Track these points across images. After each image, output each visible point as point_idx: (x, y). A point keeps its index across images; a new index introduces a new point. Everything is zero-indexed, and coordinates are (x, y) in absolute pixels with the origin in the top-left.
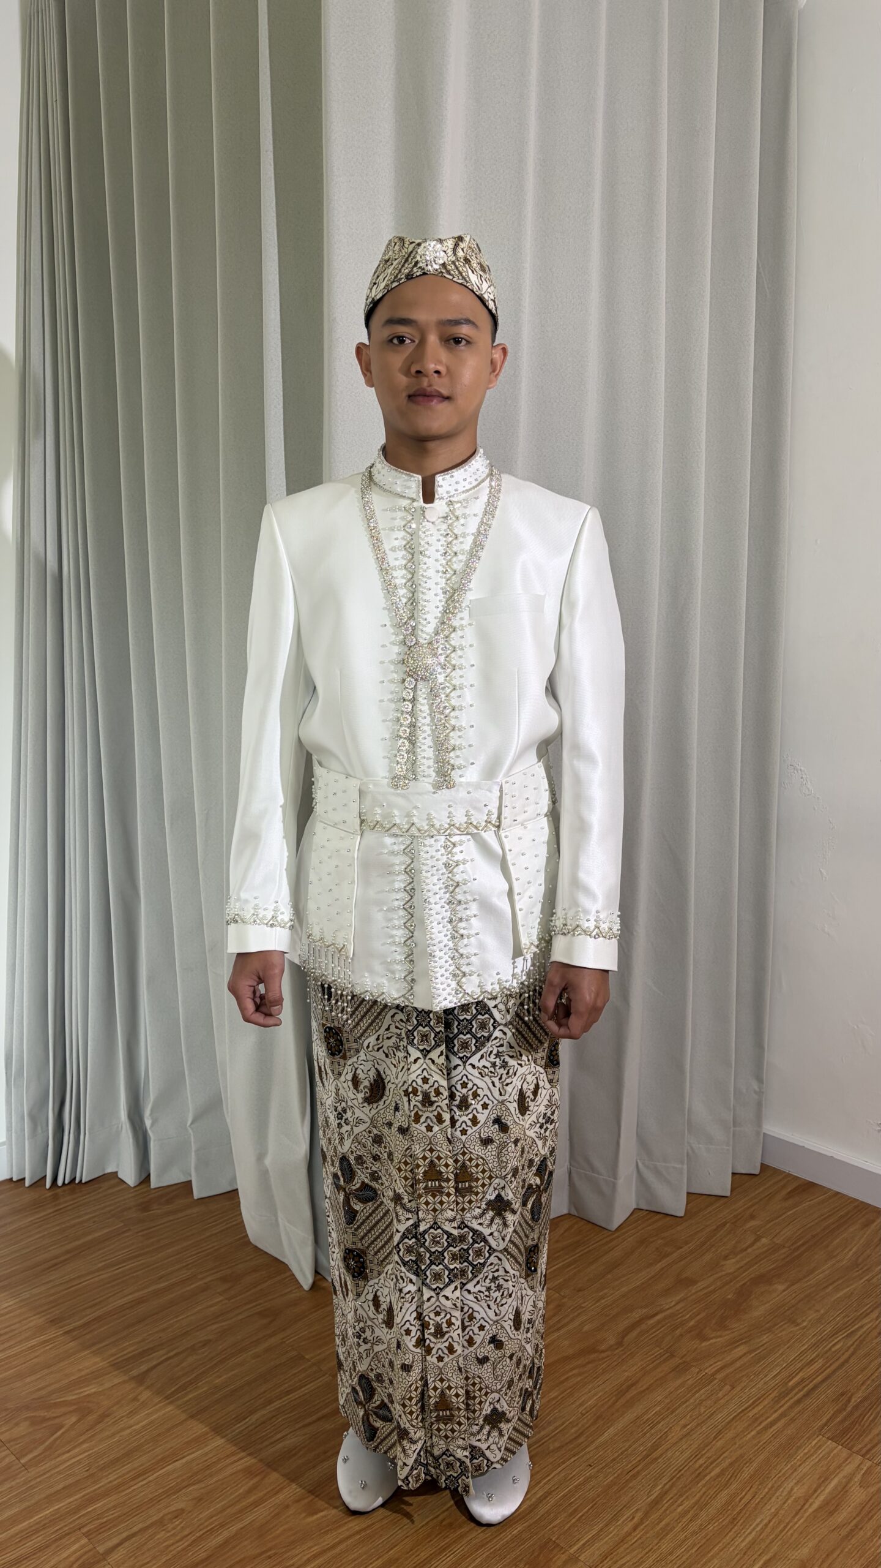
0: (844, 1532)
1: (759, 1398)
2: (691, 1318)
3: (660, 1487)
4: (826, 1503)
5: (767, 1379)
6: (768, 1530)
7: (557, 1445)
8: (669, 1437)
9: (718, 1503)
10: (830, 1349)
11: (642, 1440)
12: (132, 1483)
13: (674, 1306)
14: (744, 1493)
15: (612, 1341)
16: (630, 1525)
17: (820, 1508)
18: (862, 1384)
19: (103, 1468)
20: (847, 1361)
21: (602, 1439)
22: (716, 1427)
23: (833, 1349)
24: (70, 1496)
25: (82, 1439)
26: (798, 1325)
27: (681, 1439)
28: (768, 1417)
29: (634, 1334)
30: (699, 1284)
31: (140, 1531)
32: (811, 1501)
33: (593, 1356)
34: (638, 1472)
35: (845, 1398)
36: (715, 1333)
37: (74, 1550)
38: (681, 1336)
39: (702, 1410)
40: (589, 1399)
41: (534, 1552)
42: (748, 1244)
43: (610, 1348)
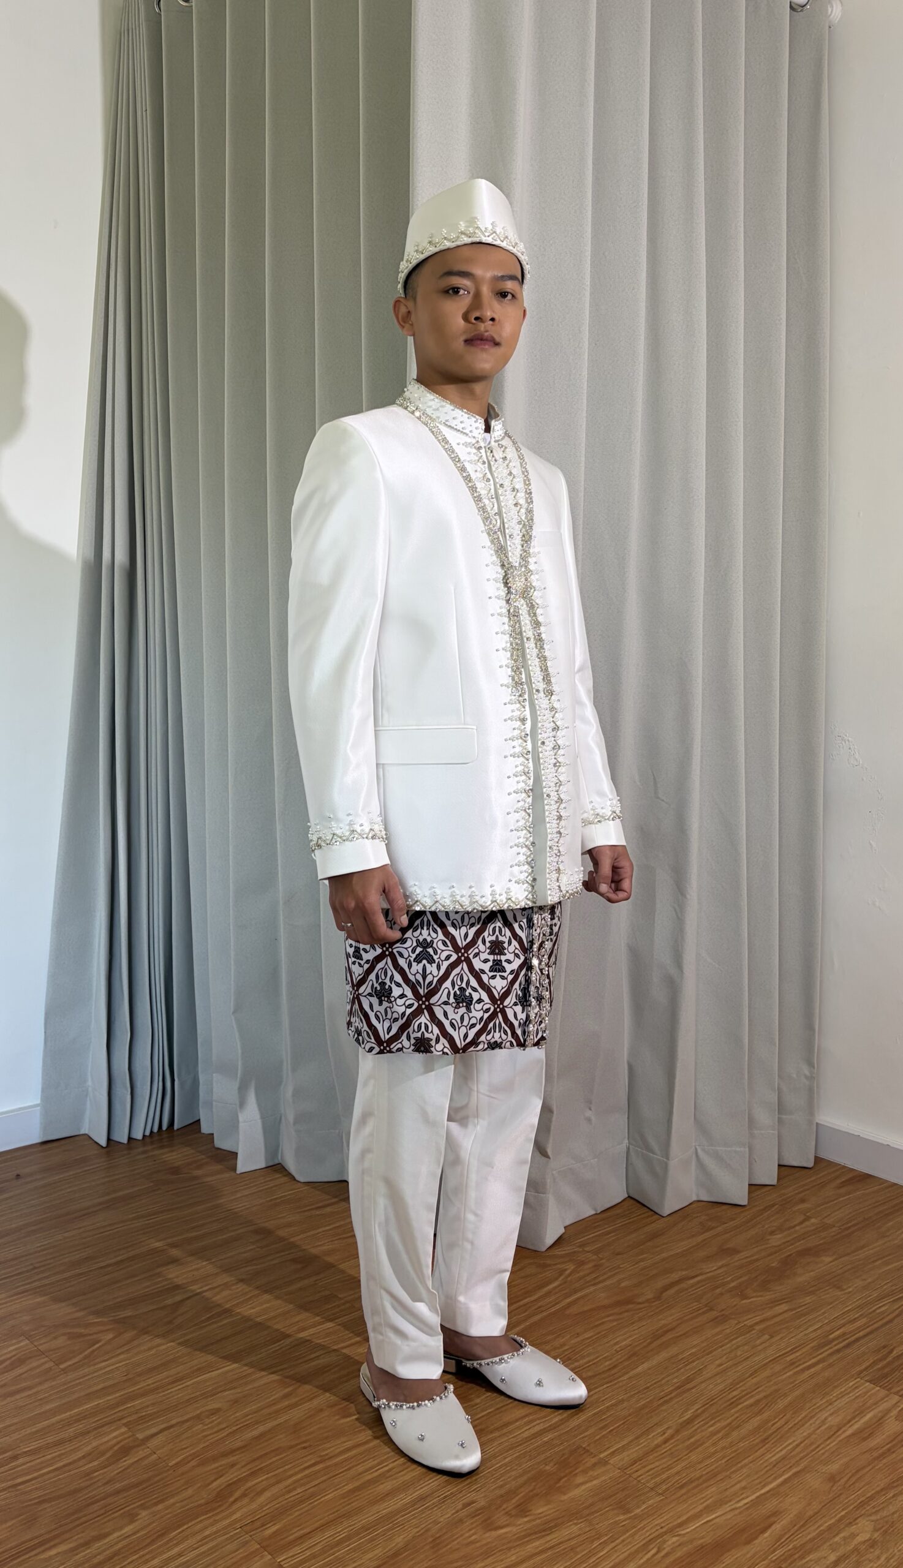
0: (875, 1454)
1: (796, 1347)
2: (733, 1281)
3: (692, 1411)
4: (860, 1431)
5: (807, 1332)
6: (798, 1449)
8: (704, 1373)
9: (750, 1426)
10: (874, 1311)
11: (676, 1374)
12: (169, 1387)
13: (715, 1270)
14: (777, 1420)
15: (650, 1296)
16: (660, 1439)
17: (853, 1434)
19: (140, 1375)
20: (891, 1321)
21: (636, 1371)
22: (752, 1367)
23: (878, 1311)
24: (109, 1395)
25: (119, 1351)
26: (844, 1290)
27: (716, 1375)
28: (806, 1362)
29: (672, 1291)
30: (742, 1254)
31: (178, 1423)
32: (844, 1429)
33: (631, 1306)
34: (671, 1399)
35: (886, 1351)
36: (755, 1294)
37: (114, 1436)
38: (722, 1294)
39: (739, 1353)
40: (625, 1340)
41: (563, 1454)
42: (795, 1223)
43: (648, 1301)
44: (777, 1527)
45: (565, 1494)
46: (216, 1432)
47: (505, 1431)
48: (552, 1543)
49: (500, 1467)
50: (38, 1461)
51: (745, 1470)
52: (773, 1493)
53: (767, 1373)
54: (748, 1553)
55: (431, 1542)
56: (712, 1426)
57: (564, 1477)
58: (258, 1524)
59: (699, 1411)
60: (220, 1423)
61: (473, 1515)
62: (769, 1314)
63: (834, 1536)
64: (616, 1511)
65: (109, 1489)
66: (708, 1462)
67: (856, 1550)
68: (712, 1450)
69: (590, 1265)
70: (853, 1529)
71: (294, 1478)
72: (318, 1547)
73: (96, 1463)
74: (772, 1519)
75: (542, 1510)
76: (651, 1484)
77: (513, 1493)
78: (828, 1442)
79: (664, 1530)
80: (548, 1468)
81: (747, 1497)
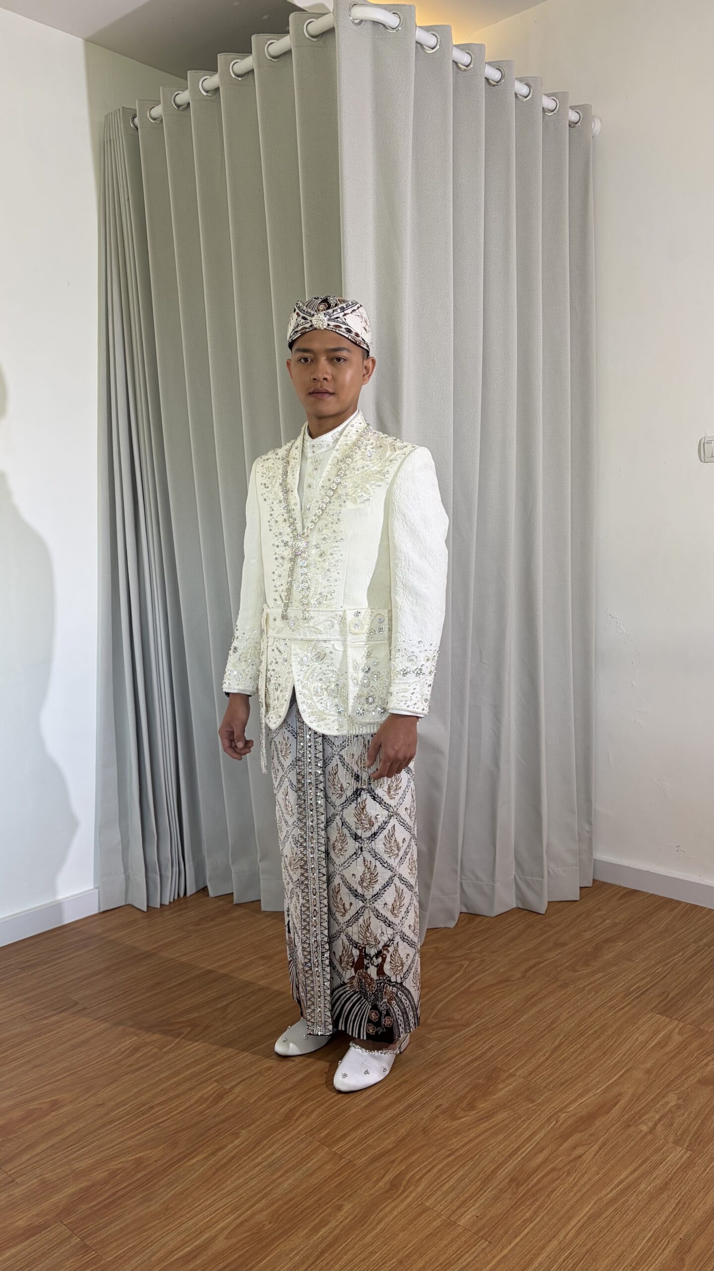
0: (671, 1055)
1: (613, 997)
2: (566, 962)
3: (558, 1041)
4: (659, 1043)
5: (616, 988)
6: (626, 1057)
7: (493, 1025)
8: (561, 1018)
9: (594, 1046)
10: (654, 972)
11: (545, 1020)
13: (554, 957)
14: (609, 1041)
15: (519, 975)
16: (543, 1058)
17: (655, 1045)
18: (675, 987)
20: (665, 977)
21: (519, 1021)
22: (588, 1012)
23: (656, 972)
26: (633, 961)
27: (568, 1018)
28: (619, 1006)
29: (532, 971)
30: (568, 946)
31: (248, 1078)
32: (650, 1042)
33: (509, 983)
34: (545, 1035)
35: (665, 995)
36: (582, 969)
37: (210, 1088)
38: (562, 970)
39: (579, 1004)
40: (510, 1003)
41: (488, 1073)
42: (597, 924)
43: (518, 979)
44: (622, 1103)
45: (494, 1095)
46: (273, 1081)
47: (450, 1062)
48: (494, 1124)
49: (452, 1084)
50: (167, 1108)
51: (597, 1072)
52: (616, 1083)
53: (598, 1014)
54: (609, 1118)
55: (422, 1131)
56: (571, 1048)
57: (491, 1085)
58: (315, 1130)
59: (563, 1040)
60: (274, 1075)
61: (444, 1112)
62: (592, 980)
63: (656, 1104)
64: (526, 1102)
65: (217, 1119)
66: (574, 1069)
67: (670, 1111)
68: (575, 1062)
69: (477, 961)
70: (666, 1099)
71: (330, 1102)
72: (356, 1140)
73: (204, 1106)
74: (619, 1098)
75: (484, 1105)
76: (544, 1085)
77: (464, 1097)
78: (641, 1051)
79: (557, 1110)
80: (480, 1081)
81: (602, 1086)
